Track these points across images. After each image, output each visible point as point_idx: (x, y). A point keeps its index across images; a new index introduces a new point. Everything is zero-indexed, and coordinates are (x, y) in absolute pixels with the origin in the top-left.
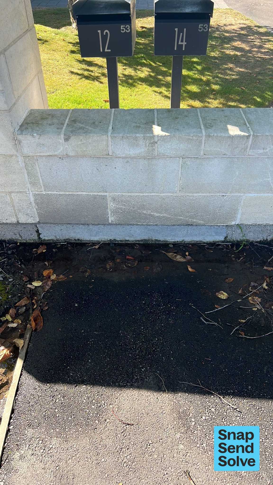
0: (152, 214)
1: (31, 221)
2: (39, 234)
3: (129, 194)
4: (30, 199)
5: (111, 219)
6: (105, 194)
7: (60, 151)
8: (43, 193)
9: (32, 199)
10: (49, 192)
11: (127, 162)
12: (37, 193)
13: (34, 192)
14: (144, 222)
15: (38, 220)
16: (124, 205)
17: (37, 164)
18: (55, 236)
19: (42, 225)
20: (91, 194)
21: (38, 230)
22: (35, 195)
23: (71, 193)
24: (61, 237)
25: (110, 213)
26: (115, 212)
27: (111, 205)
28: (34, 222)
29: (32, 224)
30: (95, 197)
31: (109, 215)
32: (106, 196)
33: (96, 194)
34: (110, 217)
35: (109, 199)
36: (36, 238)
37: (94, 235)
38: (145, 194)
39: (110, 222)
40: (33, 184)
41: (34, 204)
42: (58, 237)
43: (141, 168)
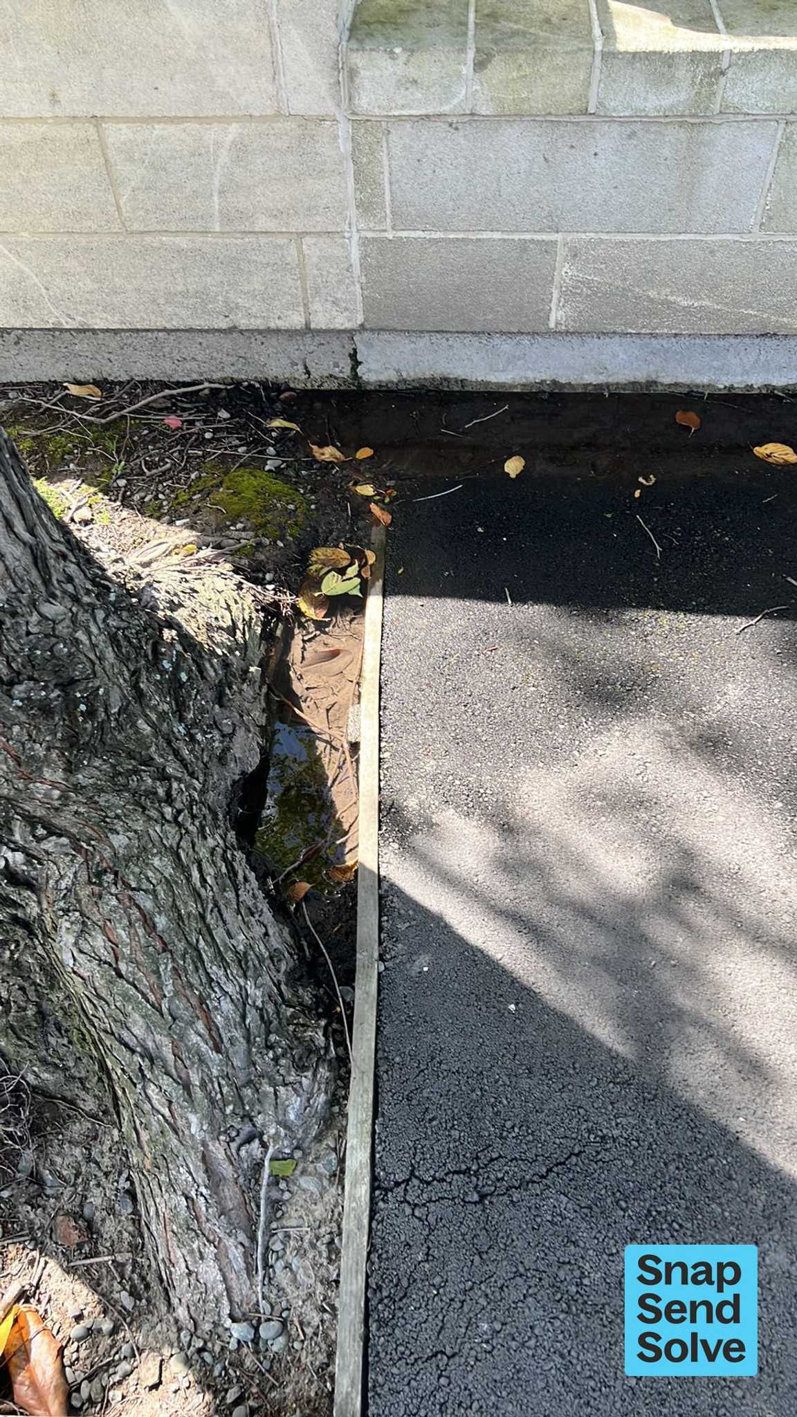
0: (671, 298)
1: (342, 322)
2: (356, 363)
3: (621, 237)
4: (347, 258)
5: (557, 316)
6: (554, 237)
7: (455, 101)
8: (386, 235)
9: (355, 255)
10: (404, 234)
11: (632, 135)
12: (370, 235)
13: (364, 234)
14: (643, 327)
15: (360, 319)
16: (599, 272)
17: (385, 145)
18: (398, 371)
19: (366, 335)
20: (516, 237)
21: (355, 350)
22: (365, 242)
23: (461, 236)
24: (412, 374)
25: (556, 294)
26: (569, 294)
27: (565, 271)
28: (348, 325)
29: (345, 331)
30: (523, 246)
31: (553, 305)
32: (555, 243)
33: (528, 236)
34: (554, 309)
35: (561, 252)
36: (347, 371)
37: (501, 367)
38: (663, 238)
39: (552, 325)
40: (366, 207)
41: (357, 270)
42: (405, 375)
43: (666, 152)
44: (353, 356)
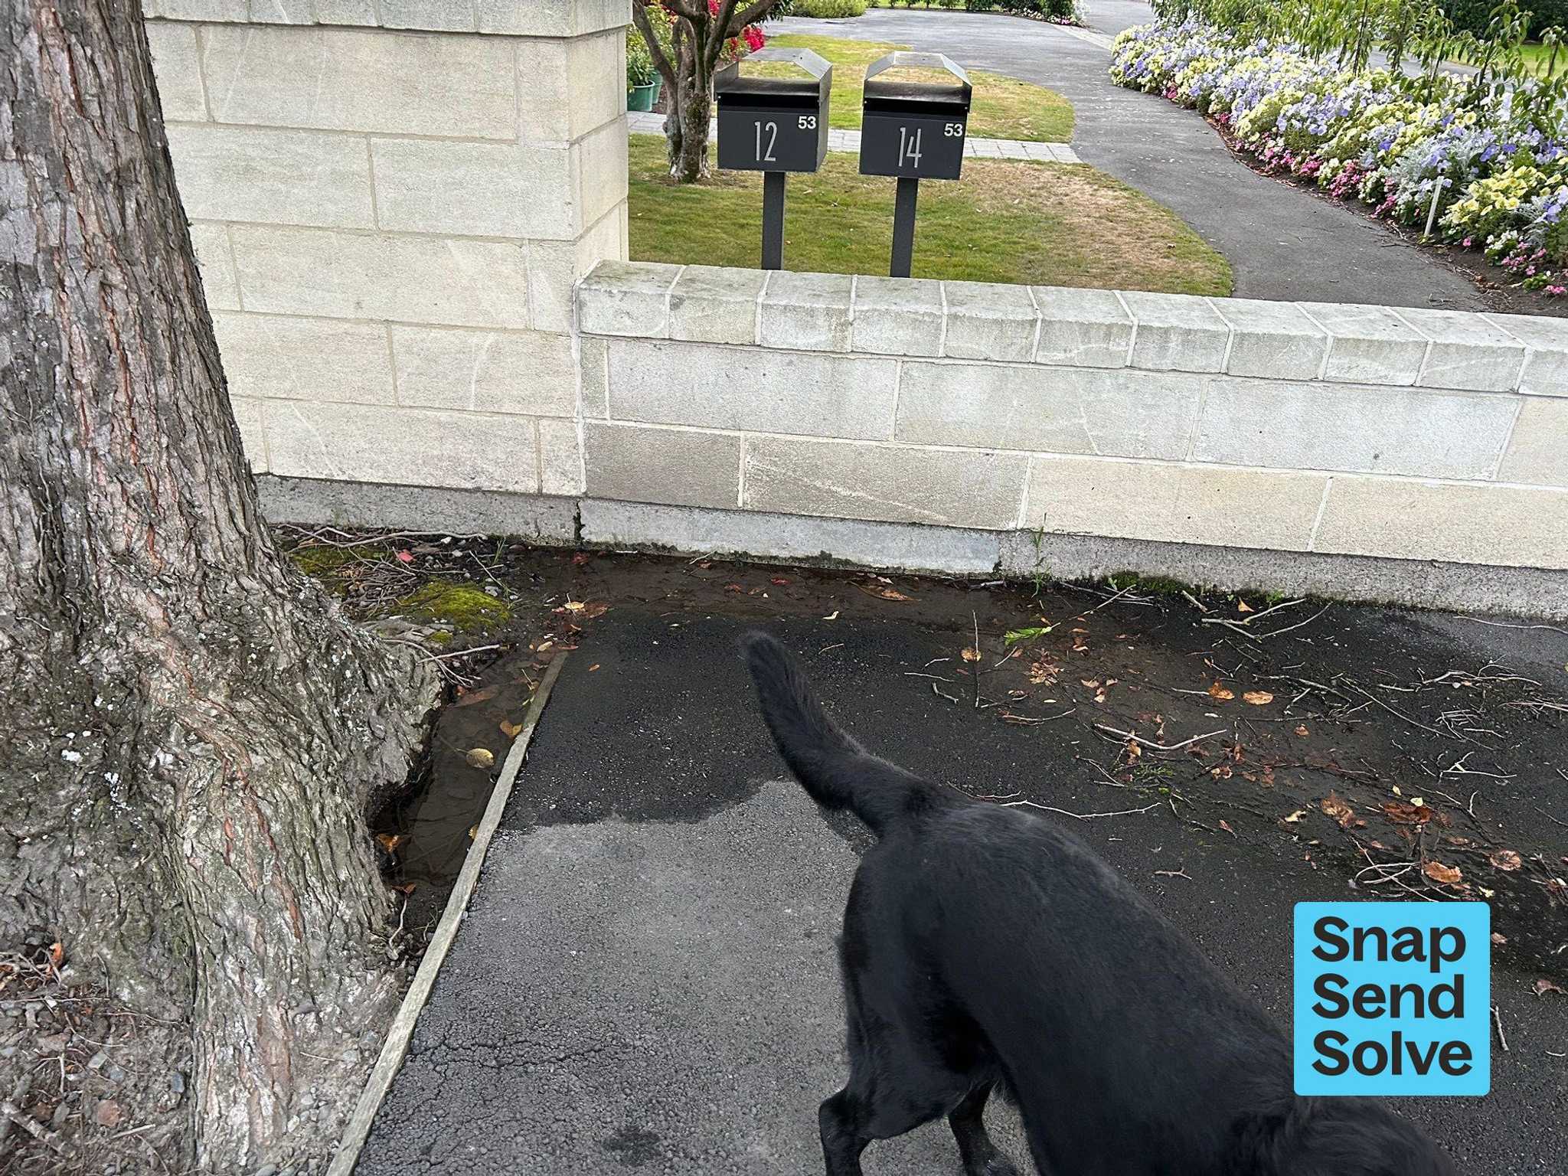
0: (834, 489)
1: (569, 490)
2: (580, 526)
3: (789, 438)
4: (575, 438)
5: (743, 498)
6: (737, 434)
7: (657, 329)
8: (605, 422)
9: (581, 438)
10: (620, 423)
11: (791, 363)
12: (594, 422)
13: (588, 421)
14: (814, 510)
15: (583, 489)
16: (775, 464)
17: (605, 355)
18: (614, 535)
19: (589, 501)
20: (708, 431)
21: (579, 514)
22: (588, 428)
23: (664, 427)
24: (626, 538)
25: (741, 480)
26: (753, 479)
27: (747, 461)
28: (574, 493)
29: (570, 497)
30: (715, 440)
31: (740, 488)
32: (739, 438)
33: (717, 432)
34: (741, 490)
35: (744, 446)
36: (571, 535)
37: (700, 537)
38: (820, 440)
39: (740, 504)
40: (590, 401)
41: (582, 450)
42: (620, 538)
43: (817, 377)
44: (577, 519)
